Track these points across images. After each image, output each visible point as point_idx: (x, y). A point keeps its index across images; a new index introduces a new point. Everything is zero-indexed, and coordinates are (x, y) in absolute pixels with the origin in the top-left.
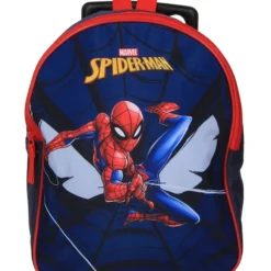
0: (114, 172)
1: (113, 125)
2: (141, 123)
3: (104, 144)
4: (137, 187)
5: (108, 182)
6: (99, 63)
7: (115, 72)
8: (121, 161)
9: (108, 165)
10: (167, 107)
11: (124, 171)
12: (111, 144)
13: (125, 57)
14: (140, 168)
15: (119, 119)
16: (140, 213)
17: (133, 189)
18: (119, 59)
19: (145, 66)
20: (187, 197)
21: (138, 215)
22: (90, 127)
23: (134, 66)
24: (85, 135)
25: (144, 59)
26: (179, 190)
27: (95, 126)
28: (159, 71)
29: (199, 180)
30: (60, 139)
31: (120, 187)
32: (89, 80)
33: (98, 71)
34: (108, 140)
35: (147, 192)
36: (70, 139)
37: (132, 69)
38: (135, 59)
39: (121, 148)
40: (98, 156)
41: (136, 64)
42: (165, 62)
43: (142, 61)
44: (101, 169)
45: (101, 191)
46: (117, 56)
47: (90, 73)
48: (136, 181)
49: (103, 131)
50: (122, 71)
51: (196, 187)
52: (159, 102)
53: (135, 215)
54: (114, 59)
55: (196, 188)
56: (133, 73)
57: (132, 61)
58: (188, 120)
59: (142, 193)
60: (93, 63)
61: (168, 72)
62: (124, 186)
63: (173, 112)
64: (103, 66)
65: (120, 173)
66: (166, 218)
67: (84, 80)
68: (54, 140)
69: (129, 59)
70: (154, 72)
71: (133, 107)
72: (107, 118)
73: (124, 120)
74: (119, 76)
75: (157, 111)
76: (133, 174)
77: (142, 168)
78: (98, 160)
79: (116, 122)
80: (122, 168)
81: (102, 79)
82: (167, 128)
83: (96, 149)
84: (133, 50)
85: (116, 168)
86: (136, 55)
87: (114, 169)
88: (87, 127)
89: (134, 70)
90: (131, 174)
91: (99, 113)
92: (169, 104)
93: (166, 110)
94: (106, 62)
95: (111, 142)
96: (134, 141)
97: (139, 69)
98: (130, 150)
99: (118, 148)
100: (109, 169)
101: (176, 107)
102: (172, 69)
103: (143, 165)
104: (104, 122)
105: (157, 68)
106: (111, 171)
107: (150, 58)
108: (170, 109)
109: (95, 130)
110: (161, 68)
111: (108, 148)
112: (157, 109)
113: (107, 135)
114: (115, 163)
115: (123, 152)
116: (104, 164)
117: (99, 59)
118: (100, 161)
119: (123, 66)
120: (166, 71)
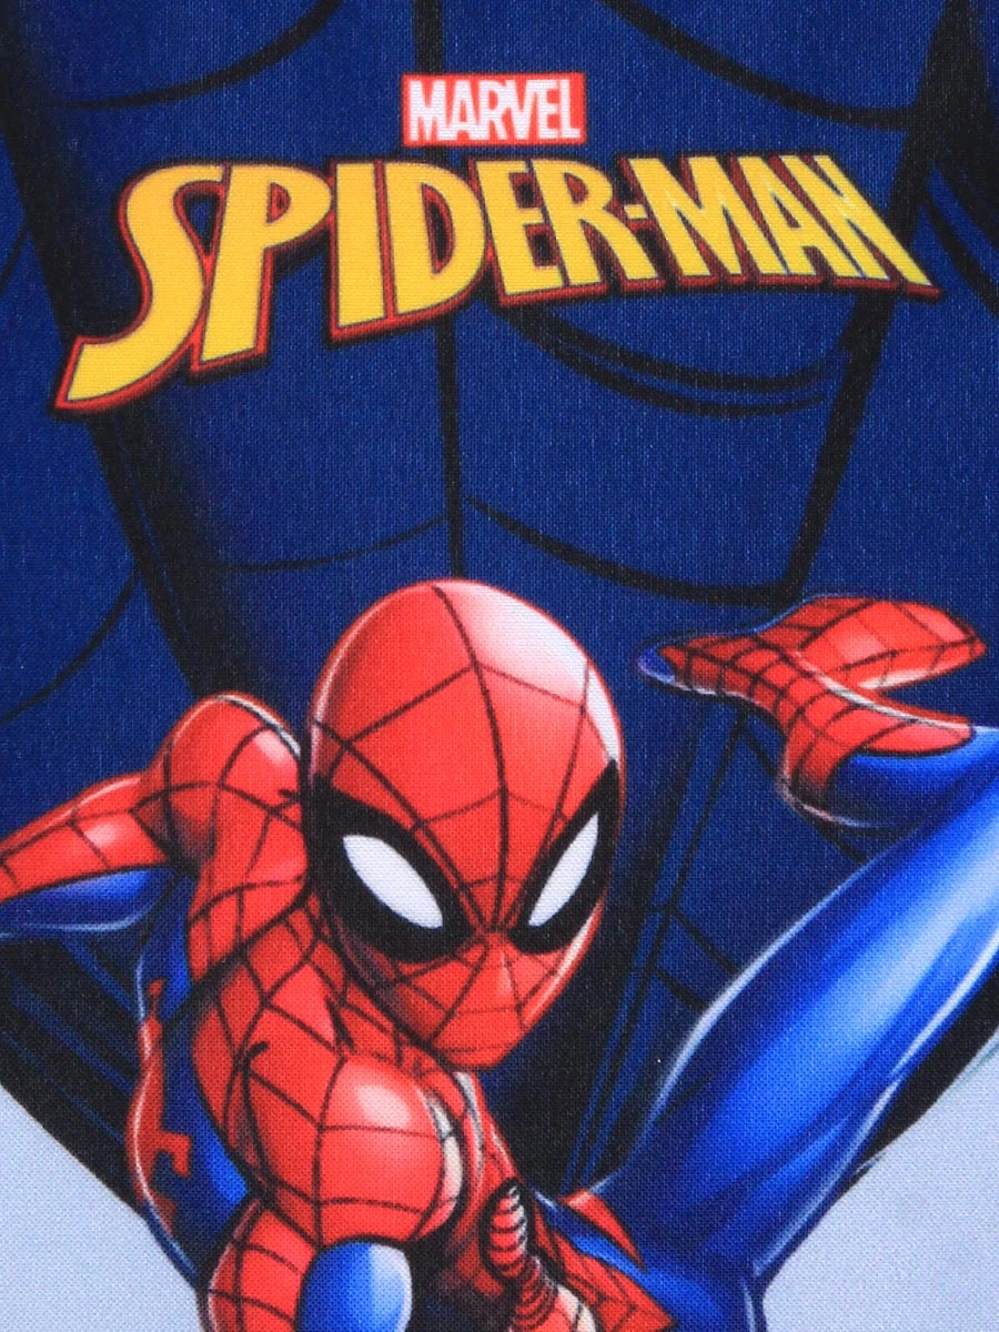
0: (329, 1268)
1: (325, 811)
2: (602, 797)
3: (239, 997)
10: (858, 644)
11: (425, 1254)
13: (460, 158)
14: (577, 1226)
18: (406, 180)
19: (650, 237)
22: (99, 834)
23: (543, 246)
27: (157, 814)
34: (277, 955)
39: (403, 1026)
40: (184, 1108)
42: (848, 206)
44: (197, 1234)
47: (119, 303)
52: (781, 595)
54: (355, 178)
56: (536, 309)
57: (527, 193)
65: (390, 1272)
69: (496, 176)
72: (275, 748)
75: (757, 678)
76: (512, 1289)
77: (595, 1231)
78: (179, 1145)
79: (355, 782)
80: (403, 1225)
81: (238, 366)
82: (852, 850)
83: (163, 1041)
84: (538, 86)
85: (339, 1223)
86: (571, 133)
87: (331, 1234)
88: (73, 824)
89: (546, 279)
90: (489, 1286)
91: (199, 694)
92: (883, 613)
93: (848, 671)
94: (279, 202)
95: (308, 977)
96: (529, 967)
97: (583, 270)
98: (489, 1057)
99: (373, 1034)
100: (273, 1234)
101: (943, 647)
102: (913, 274)
103: (609, 1199)
104: (234, 779)
105: (767, 264)
106: (299, 1254)
107: (705, 169)
108: (890, 658)
109: (146, 852)
110: (802, 267)
111: (269, 1027)
112: (757, 660)
113: (263, 906)
114: (333, 1186)
115: (419, 1075)
116: (232, 1185)
117: (211, 173)
118: (197, 1159)
119: (441, 244)
120: (861, 290)
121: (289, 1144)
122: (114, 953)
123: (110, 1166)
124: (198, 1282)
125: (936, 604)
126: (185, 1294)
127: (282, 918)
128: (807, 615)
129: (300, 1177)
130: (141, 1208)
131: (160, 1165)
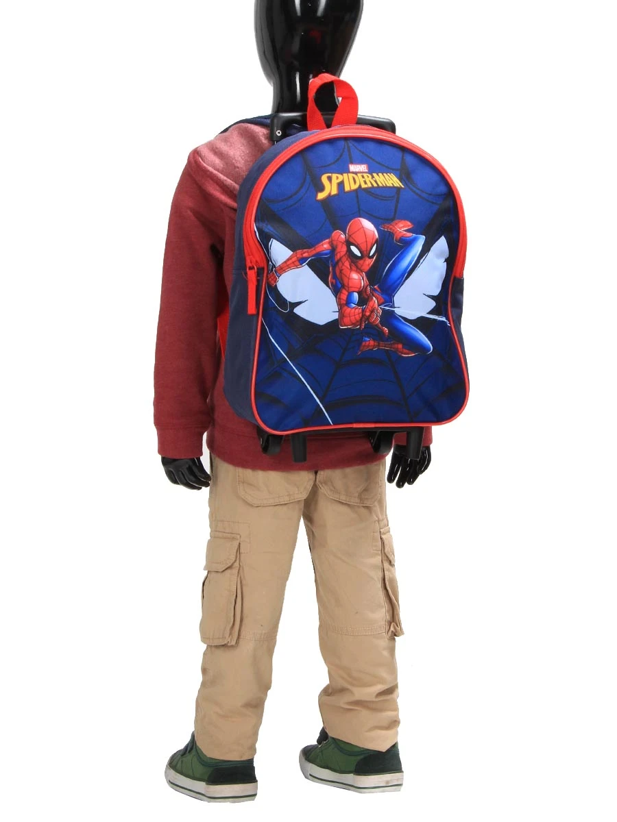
0: (350, 295)
1: (349, 243)
2: (377, 242)
3: (340, 264)
4: (372, 311)
5: (343, 305)
6: (330, 179)
7: (347, 188)
8: (357, 281)
9: (343, 286)
10: (401, 225)
11: (360, 293)
12: (347, 264)
13: (356, 173)
14: (375, 290)
15: (353, 236)
16: (374, 340)
17: (368, 314)
18: (350, 175)
19: (376, 181)
20: (420, 323)
21: (372, 343)
22: (325, 246)
23: (365, 183)
24: (319, 254)
25: (375, 175)
26: (413, 315)
27: (331, 243)
28: (390, 187)
29: (433, 304)
30: (294, 259)
31: (354, 311)
32: (321, 196)
33: (330, 186)
34: (344, 259)
35: (381, 317)
36: (307, 258)
37: (364, 186)
38: (365, 175)
39: (357, 267)
40: (335, 276)
41: (368, 182)
42: (395, 179)
43: (373, 177)
44: (336, 291)
45: (336, 316)
46: (348, 172)
47: (322, 189)
48: (371, 303)
49: (338, 250)
50: (354, 187)
51: (430, 313)
52: (393, 220)
53: (369, 342)
54: (345, 175)
55: (428, 313)
56: (366, 190)
57: (363, 177)
58: (421, 240)
59: (376, 319)
60: (324, 178)
61: (399, 189)
62: (359, 310)
63: (405, 231)
64: (335, 182)
65: (356, 295)
66: (400, 346)
67: (316, 196)
68: (288, 260)
70: (386, 188)
71: (368, 225)
72: (343, 236)
73: (359, 239)
74: (351, 192)
75: (391, 229)
76: (368, 297)
77: (377, 290)
78: (334, 281)
79: (351, 240)
80: (357, 290)
81: (335, 195)
82: (402, 247)
83: (332, 269)
84: (363, 166)
85: (351, 290)
86: (367, 171)
87: (350, 291)
88: (322, 245)
89: (366, 186)
90: (366, 297)
91: (335, 230)
92: (403, 221)
93: (400, 228)
94: (337, 178)
95: (347, 262)
96: (370, 260)
97: (370, 186)
98: (366, 271)
99: (354, 268)
100: (344, 291)
101: (409, 226)
102: (403, 186)
103: (378, 287)
104: (339, 240)
105: (388, 185)
106: (347, 293)
107: (380, 174)
108: (404, 227)
109: (330, 248)
110: (391, 185)
111: (344, 267)
112: (391, 227)
113: (343, 254)
114: (350, 285)
115: (359, 273)
116: (340, 286)
117: (330, 175)
118: (336, 283)
119: (355, 182)
120: (397, 187)
121: (345, 282)
122: (327, 259)
123: (325, 281)
124: (336, 297)
125: (408, 220)
126: (335, 298)
127: (344, 255)
128: (396, 221)
129: (346, 285)
130: (330, 288)
131: (332, 283)
